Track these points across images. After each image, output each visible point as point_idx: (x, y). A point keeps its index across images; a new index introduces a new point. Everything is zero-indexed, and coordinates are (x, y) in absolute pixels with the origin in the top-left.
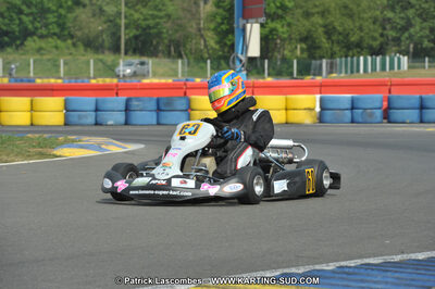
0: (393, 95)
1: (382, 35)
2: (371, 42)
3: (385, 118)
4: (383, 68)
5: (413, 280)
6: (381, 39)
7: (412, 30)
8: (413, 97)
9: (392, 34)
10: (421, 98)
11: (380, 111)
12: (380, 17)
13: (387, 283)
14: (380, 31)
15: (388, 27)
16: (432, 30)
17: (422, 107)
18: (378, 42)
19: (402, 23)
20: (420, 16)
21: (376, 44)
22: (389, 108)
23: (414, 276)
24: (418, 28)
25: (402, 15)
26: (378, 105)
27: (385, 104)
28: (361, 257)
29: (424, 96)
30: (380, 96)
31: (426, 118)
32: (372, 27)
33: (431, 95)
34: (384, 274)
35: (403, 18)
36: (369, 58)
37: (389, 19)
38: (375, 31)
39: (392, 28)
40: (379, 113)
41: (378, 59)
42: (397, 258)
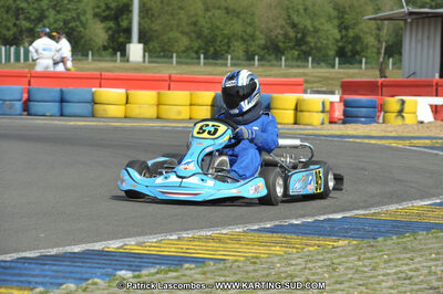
0: (34, 87)
1: (15, 25)
2: (5, 32)
3: (25, 110)
4: (17, 59)
5: (71, 272)
6: (15, 29)
7: (46, 22)
8: (54, 90)
9: (26, 24)
10: (62, 91)
11: (20, 103)
12: (14, 6)
13: (45, 276)
14: (13, 20)
15: (21, 16)
16: (66, 23)
17: (62, 101)
18: (11, 32)
19: (36, 13)
20: (54, 7)
21: (9, 34)
22: (28, 100)
23: (72, 269)
24: (52, 20)
25: (35, 6)
26: (17, 96)
27: (25, 96)
28: (16, 251)
29: (64, 89)
30: (19, 87)
31: (66, 111)
32: (5, 16)
33: (71, 88)
34: (43, 267)
35: (36, 9)
36: (3, 48)
37: (22, 9)
38: (8, 20)
39: (26, 19)
40: (18, 106)
41: (13, 49)
42: (54, 251)
